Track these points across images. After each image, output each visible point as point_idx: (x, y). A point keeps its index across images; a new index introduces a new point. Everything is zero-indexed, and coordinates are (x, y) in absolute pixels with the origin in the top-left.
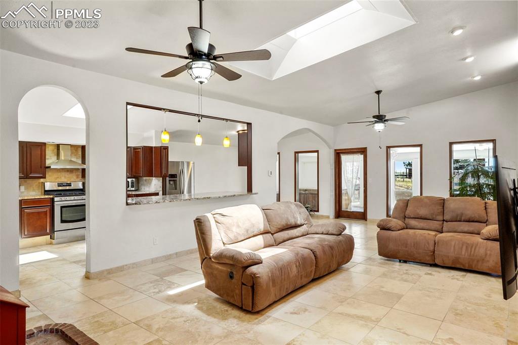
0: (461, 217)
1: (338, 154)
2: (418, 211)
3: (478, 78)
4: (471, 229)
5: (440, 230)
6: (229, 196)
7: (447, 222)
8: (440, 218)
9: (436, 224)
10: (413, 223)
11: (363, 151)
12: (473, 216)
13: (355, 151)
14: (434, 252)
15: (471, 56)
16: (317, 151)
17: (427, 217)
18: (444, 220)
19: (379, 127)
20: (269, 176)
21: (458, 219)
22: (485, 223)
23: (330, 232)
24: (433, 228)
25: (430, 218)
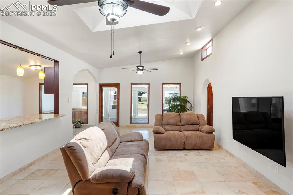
0: (189, 123)
1: (101, 87)
2: (169, 121)
3: (182, 53)
4: (194, 128)
5: (180, 130)
6: (49, 119)
7: (182, 125)
8: (179, 124)
9: (178, 127)
10: (167, 127)
11: (117, 86)
12: (194, 122)
13: (112, 85)
14: (185, 143)
15: (189, 42)
16: (87, 84)
17: (174, 124)
18: (181, 125)
19: (140, 73)
20: (68, 101)
21: (188, 124)
22: (198, 125)
23: (137, 139)
24: (177, 129)
25: (175, 124)
